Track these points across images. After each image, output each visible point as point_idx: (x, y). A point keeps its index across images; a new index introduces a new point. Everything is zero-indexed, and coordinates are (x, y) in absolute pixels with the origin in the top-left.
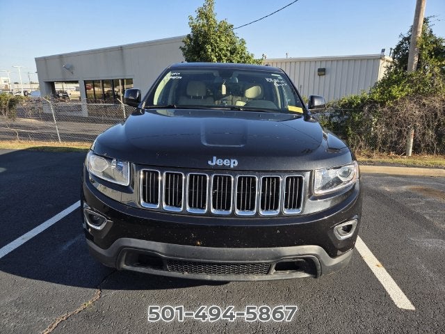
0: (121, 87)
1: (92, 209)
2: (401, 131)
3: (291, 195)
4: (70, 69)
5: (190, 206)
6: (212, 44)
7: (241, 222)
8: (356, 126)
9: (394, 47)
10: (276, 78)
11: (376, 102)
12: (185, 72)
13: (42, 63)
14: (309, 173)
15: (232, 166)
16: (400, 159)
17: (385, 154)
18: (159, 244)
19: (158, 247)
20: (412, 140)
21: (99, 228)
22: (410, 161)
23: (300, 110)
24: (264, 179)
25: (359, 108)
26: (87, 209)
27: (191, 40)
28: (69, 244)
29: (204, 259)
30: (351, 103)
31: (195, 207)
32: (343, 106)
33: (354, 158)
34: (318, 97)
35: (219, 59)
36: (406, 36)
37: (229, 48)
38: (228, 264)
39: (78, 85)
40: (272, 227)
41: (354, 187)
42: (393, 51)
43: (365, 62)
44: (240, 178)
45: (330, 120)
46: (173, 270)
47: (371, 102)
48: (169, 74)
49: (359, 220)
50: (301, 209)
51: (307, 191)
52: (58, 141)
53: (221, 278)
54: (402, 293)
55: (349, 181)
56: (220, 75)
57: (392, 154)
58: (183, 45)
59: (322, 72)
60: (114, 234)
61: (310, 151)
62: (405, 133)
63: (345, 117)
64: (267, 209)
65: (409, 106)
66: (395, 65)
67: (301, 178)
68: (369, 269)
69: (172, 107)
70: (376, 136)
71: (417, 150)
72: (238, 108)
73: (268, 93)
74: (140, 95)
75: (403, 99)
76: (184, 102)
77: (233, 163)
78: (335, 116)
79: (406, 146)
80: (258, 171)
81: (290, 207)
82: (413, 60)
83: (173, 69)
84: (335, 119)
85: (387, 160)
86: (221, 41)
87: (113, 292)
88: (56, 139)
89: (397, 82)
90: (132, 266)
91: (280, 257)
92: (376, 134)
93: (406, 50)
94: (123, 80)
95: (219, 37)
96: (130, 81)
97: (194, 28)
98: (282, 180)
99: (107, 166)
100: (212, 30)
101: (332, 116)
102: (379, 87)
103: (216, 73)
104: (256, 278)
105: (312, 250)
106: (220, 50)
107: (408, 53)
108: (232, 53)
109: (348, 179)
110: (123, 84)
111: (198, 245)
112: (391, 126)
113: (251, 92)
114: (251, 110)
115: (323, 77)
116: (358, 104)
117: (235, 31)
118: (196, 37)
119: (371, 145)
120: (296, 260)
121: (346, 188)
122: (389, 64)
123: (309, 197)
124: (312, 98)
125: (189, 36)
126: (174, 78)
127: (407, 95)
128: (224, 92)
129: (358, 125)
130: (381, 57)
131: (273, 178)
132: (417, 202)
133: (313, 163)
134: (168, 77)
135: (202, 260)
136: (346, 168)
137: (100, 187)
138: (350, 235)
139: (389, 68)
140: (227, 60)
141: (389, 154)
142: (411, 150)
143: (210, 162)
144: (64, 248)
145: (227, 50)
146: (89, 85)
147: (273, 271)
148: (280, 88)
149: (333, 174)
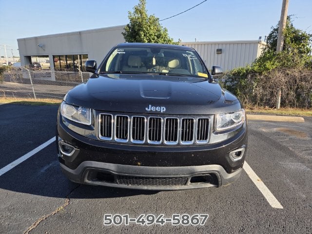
0: (79, 60)
1: (64, 142)
2: (272, 92)
3: (201, 131)
4: (43, 47)
5: (133, 138)
6: (144, 31)
7: (168, 149)
8: (243, 88)
9: (268, 35)
10: (189, 54)
11: (256, 72)
12: (127, 49)
13: (22, 43)
14: (213, 116)
15: (162, 112)
16: (272, 110)
17: (262, 107)
18: (112, 165)
19: (111, 167)
20: (280, 98)
21: (69, 155)
22: (279, 112)
23: (206, 76)
24: (183, 120)
25: (245, 76)
26: (61, 142)
27: (130, 28)
28: (46, 168)
29: (143, 174)
30: (239, 73)
31: (137, 139)
32: (234, 75)
33: (242, 107)
34: (217, 67)
35: (150, 41)
36: (275, 28)
37: (156, 34)
38: (159, 178)
39: (48, 59)
40: (189, 152)
41: (242, 126)
42: (267, 38)
43: (248, 46)
44: (167, 120)
45: (225, 84)
46: (121, 183)
47: (252, 72)
48: (116, 50)
49: (246, 148)
50: (208, 140)
51: (212, 128)
52: (34, 97)
53: (154, 188)
54: (274, 198)
55: (239, 122)
56: (152, 51)
57: (267, 107)
58: (124, 31)
59: (219, 51)
60: (80, 158)
61: (213, 102)
62: (275, 93)
63: (235, 82)
64: (185, 140)
65: (278, 75)
66: (268, 47)
67: (208, 120)
68: (252, 182)
69: (119, 73)
70: (256, 96)
71: (283, 104)
72: (164, 74)
73: (184, 64)
74: (96, 65)
75: (274, 70)
76: (126, 69)
77: (163, 109)
78: (228, 81)
79: (276, 102)
80: (180, 115)
81: (201, 139)
82: (280, 44)
83: (119, 47)
84: (228, 84)
85: (264, 111)
86: (151, 29)
87: (78, 200)
88: (32, 96)
89: (270, 59)
90: (93, 181)
91: (194, 173)
92: (256, 94)
93: (276, 37)
94: (80, 55)
95: (149, 26)
96: (86, 56)
97: (132, 20)
98: (196, 121)
99: (75, 112)
100: (144, 21)
101: (226, 82)
102: (258, 62)
103: (148, 50)
104: (178, 187)
105: (215, 168)
106: (150, 35)
107: (277, 39)
108: (158, 37)
109: (239, 121)
110: (81, 58)
111: (139, 165)
112: (266, 88)
113: (172, 64)
114: (173, 75)
115: (220, 55)
116: (244, 74)
117: (160, 22)
118: (133, 26)
119: (253, 101)
120: (204, 175)
121: (237, 126)
122: (264, 47)
123: (213, 132)
124: (214, 68)
125: (128, 25)
126: (120, 53)
127: (276, 68)
128: (154, 63)
129: (244, 88)
130: (259, 42)
131: (189, 119)
132: (283, 138)
133: (215, 109)
134: (115, 53)
135: (141, 175)
136: (237, 113)
137: (70, 126)
138: (240, 158)
139: (265, 49)
140: (155, 42)
141: (265, 107)
142: (279, 105)
143: (147, 109)
144: (42, 171)
145: (155, 35)
146: (56, 59)
147: (189, 182)
148: (192, 61)
149: (229, 117)
